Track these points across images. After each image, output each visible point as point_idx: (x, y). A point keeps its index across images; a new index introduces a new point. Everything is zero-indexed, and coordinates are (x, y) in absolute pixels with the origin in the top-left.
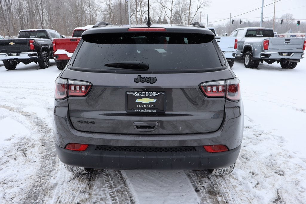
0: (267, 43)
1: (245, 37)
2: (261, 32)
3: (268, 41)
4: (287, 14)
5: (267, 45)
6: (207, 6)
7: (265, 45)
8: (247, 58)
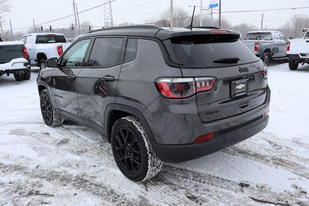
0: (61, 49)
1: (36, 43)
2: (52, 38)
3: (61, 47)
4: (85, 21)
5: (61, 51)
6: (8, 10)
7: (59, 51)
8: (43, 66)
